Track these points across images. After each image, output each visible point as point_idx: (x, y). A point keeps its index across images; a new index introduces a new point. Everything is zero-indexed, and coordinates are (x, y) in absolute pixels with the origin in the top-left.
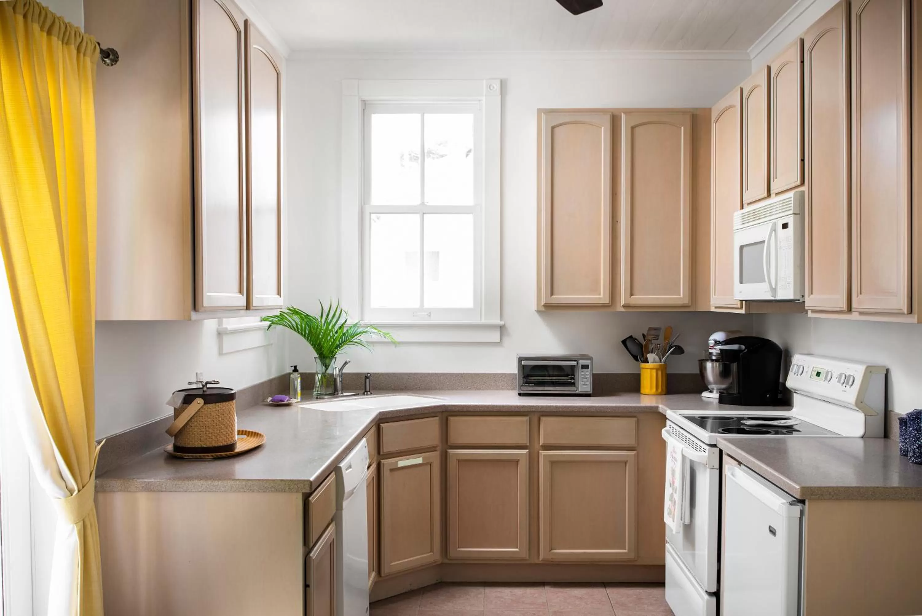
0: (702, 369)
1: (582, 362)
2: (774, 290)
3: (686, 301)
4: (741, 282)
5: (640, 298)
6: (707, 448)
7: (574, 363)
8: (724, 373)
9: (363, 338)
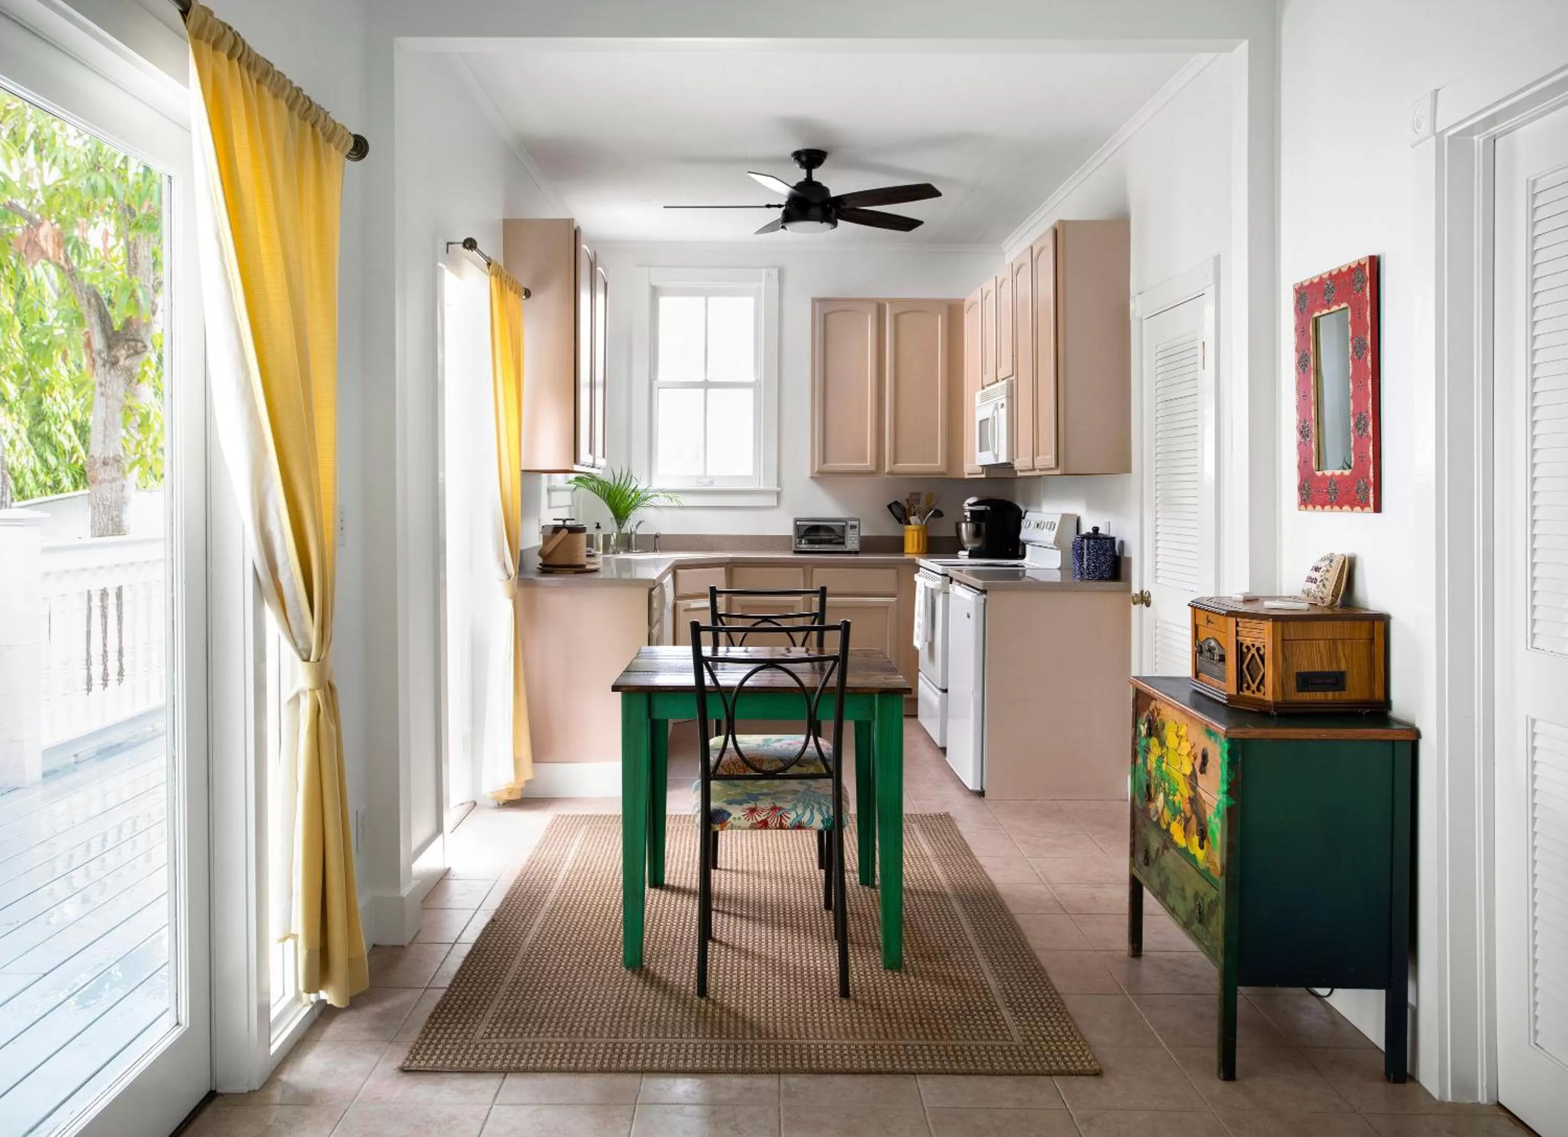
0: (958, 530)
1: (850, 523)
2: (996, 457)
3: (943, 469)
4: (981, 451)
5: (904, 466)
6: (940, 577)
7: (844, 524)
8: (977, 534)
9: (654, 501)
